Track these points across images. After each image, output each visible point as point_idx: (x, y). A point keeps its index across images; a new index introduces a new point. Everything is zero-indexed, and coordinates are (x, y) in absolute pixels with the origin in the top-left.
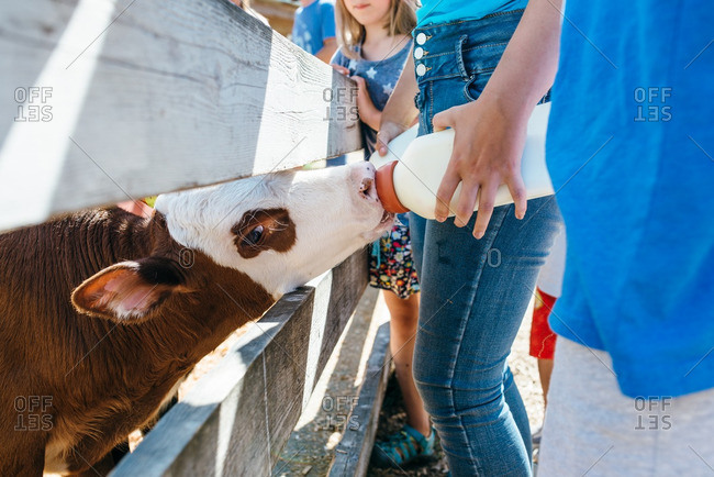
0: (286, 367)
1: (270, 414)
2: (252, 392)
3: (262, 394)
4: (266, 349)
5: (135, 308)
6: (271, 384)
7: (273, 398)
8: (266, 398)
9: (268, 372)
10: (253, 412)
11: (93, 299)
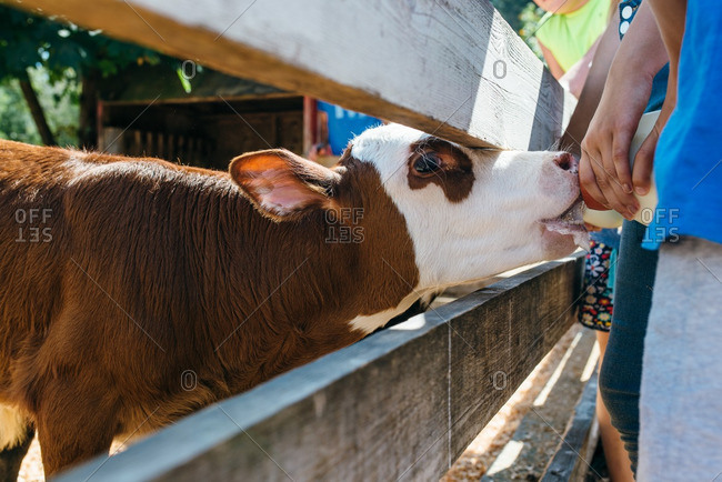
0: (476, 355)
1: (453, 396)
2: (432, 360)
3: (444, 368)
4: (452, 321)
5: (280, 205)
6: (457, 366)
7: (459, 382)
8: (449, 376)
9: (453, 347)
10: (432, 383)
11: (247, 176)
